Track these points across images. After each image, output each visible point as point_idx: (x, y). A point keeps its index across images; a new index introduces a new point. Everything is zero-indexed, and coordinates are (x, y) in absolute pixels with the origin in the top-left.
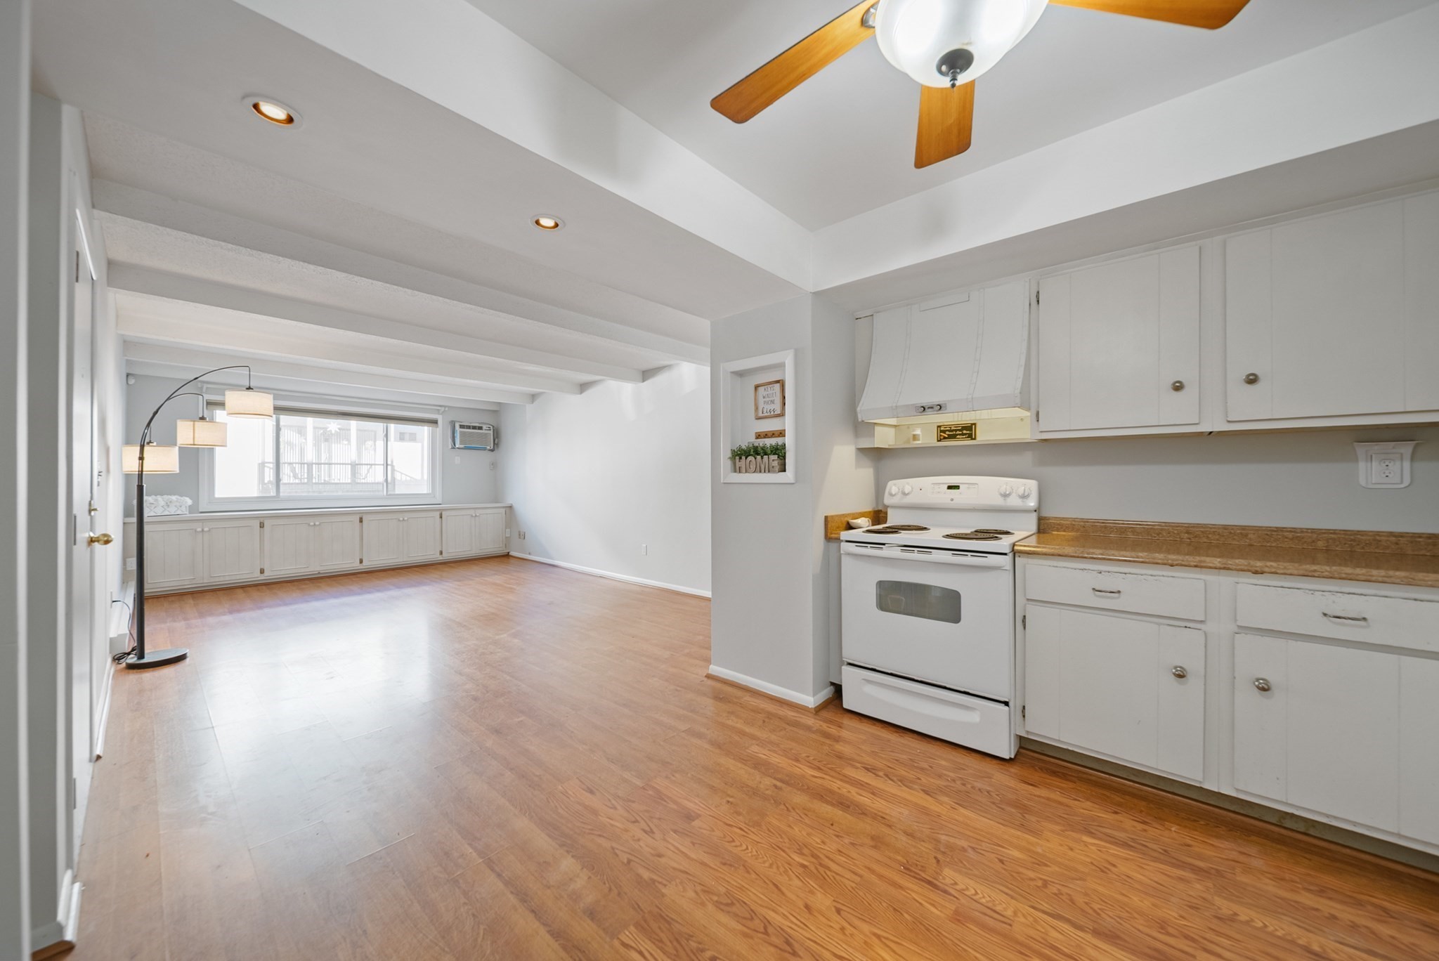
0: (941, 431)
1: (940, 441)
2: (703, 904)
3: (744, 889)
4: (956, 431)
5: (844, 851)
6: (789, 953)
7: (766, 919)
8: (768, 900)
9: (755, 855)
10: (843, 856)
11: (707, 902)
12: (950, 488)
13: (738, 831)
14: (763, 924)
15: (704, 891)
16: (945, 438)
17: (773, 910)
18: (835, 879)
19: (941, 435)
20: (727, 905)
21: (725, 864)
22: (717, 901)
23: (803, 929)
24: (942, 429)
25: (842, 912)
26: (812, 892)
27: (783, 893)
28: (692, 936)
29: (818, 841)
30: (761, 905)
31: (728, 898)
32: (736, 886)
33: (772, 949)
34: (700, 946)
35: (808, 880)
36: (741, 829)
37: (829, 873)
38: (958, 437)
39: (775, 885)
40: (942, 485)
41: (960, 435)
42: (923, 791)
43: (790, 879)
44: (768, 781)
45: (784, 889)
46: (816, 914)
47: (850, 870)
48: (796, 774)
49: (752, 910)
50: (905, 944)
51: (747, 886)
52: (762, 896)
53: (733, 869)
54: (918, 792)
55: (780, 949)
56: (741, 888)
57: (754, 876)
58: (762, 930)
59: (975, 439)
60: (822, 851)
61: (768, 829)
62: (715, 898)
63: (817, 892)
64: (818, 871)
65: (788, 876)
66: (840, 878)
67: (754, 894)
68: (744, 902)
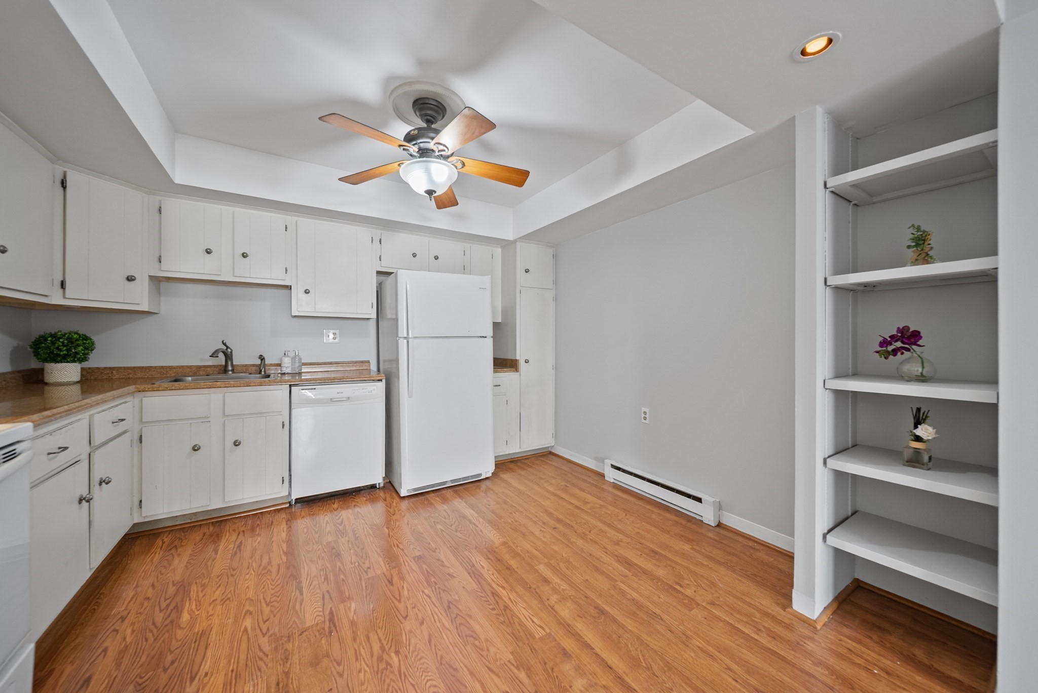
2: (487, 640)
3: (453, 644)
5: (354, 657)
6: (452, 604)
7: (452, 623)
8: (443, 633)
10: (360, 653)
11: (483, 640)
14: (456, 620)
15: (482, 649)
17: (444, 625)
20: (472, 636)
21: (456, 670)
22: (477, 640)
23: (435, 612)
25: (404, 616)
26: (410, 632)
27: (430, 635)
28: (501, 623)
29: (362, 674)
30: (449, 631)
31: (467, 641)
32: (457, 648)
33: (460, 607)
34: (498, 617)
35: (405, 642)
37: (385, 643)
39: (430, 642)
43: (416, 644)
45: (426, 638)
46: (420, 618)
49: (457, 629)
50: (390, 595)
51: (450, 646)
53: (451, 663)
55: (455, 606)
56: (455, 646)
57: (440, 653)
58: (458, 617)
60: (370, 664)
62: (477, 642)
63: (407, 632)
64: (391, 646)
65: (415, 647)
66: (382, 638)
67: (448, 639)
68: (459, 636)
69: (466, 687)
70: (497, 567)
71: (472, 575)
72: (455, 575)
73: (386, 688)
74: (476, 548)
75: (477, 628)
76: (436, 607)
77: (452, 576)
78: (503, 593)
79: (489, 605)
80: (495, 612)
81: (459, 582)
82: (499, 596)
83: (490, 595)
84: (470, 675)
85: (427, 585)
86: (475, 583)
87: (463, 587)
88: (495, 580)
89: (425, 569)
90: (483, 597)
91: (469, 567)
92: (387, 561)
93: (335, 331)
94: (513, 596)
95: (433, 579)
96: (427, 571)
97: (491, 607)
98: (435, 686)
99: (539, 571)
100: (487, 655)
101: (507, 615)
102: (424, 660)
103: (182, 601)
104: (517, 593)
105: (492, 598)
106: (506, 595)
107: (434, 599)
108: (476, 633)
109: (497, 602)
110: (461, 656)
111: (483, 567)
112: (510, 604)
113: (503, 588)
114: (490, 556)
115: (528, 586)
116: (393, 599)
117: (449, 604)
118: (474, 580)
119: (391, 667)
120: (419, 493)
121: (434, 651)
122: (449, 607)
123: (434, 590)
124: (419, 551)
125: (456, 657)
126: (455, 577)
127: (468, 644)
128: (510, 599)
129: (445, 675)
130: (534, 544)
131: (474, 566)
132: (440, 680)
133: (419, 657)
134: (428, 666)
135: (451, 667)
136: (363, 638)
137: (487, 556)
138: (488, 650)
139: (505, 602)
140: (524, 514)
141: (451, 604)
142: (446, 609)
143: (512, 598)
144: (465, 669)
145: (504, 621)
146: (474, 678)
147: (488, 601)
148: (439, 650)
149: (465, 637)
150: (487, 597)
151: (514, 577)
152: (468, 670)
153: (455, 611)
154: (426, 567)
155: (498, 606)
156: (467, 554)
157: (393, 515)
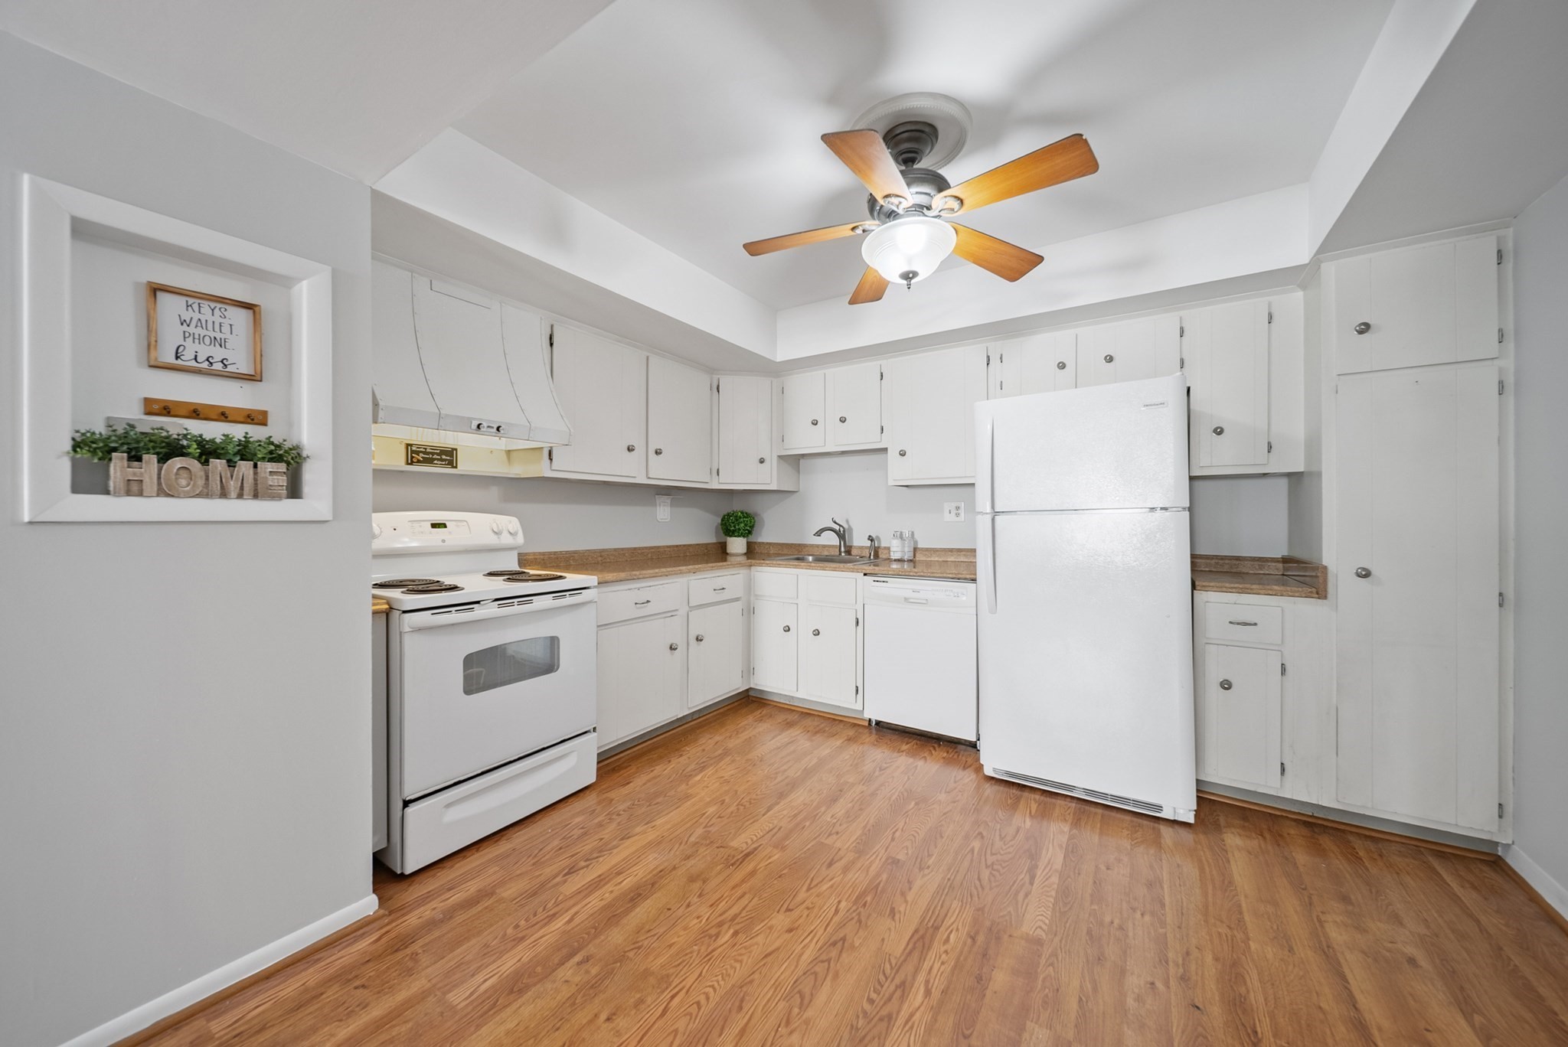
0: (413, 452)
1: (411, 464)
2: (807, 1022)
3: (777, 983)
4: (433, 454)
5: (713, 902)
6: (844, 943)
7: (811, 962)
8: (788, 961)
9: (722, 977)
10: (720, 903)
11: (804, 1017)
12: (434, 526)
13: (677, 1000)
14: (820, 964)
15: (788, 1023)
16: (419, 461)
17: (800, 956)
18: (750, 911)
19: (412, 457)
20: (802, 998)
21: (740, 1008)
22: (800, 1008)
23: (816, 934)
24: (414, 449)
25: (790, 907)
26: (771, 928)
27: (777, 949)
28: (852, 1026)
29: (696, 921)
30: (796, 966)
31: (792, 997)
32: (775, 991)
33: (844, 955)
34: (861, 1017)
35: (755, 930)
36: (673, 997)
37: (743, 915)
38: (436, 462)
39: (766, 956)
40: (422, 523)
41: (438, 460)
42: (622, 839)
43: (757, 944)
44: (567, 972)
45: (770, 949)
46: (796, 925)
47: (737, 900)
48: (557, 941)
49: (804, 974)
50: (812, 875)
51: (773, 981)
52: (784, 966)
53: (747, 998)
54: (622, 844)
55: (842, 949)
56: (777, 986)
57: (756, 976)
58: (826, 964)
59: (456, 467)
60: (710, 919)
61: (676, 966)
62: (796, 1010)
63: (769, 924)
64: (741, 922)
65: (751, 946)
66: (748, 909)
67: (782, 974)
68: (795, 982)
69: (720, 1035)
70: (966, 959)
71: (916, 937)
72: (897, 917)
73: (688, 951)
74: (981, 910)
75: (822, 996)
76: (825, 929)
77: (893, 913)
78: (917, 997)
79: (875, 991)
80: (867, 1006)
81: (890, 929)
82: (903, 998)
83: (897, 981)
84: (740, 1031)
85: (854, 897)
86: (905, 949)
87: (883, 940)
88: (935, 971)
89: (880, 879)
90: (884, 974)
91: (930, 924)
92: (862, 840)
93: (957, 504)
94: (922, 1018)
95: (869, 899)
96: (879, 883)
97: (874, 996)
98: (708, 998)
99: (1026, 1035)
100: (781, 1036)
101: (875, 1026)
102: (738, 965)
103: (712, 765)
104: (935, 1020)
105: (892, 988)
106: (917, 1003)
107: (836, 919)
108: (811, 1001)
109: (890, 999)
110: (764, 1003)
111: (947, 940)
112: (900, 1021)
113: (928, 993)
114: (981, 939)
115: (967, 1032)
116: (808, 881)
117: (841, 939)
118: (908, 944)
119: (715, 940)
120: (1019, 784)
121: (755, 969)
122: (834, 944)
123: (852, 910)
124: (907, 854)
125: (759, 1000)
126: (893, 918)
127: (787, 1002)
128: (912, 1015)
129: (727, 1000)
130: (1095, 989)
131: (937, 928)
132: (718, 999)
133: (740, 958)
134: (732, 974)
135: (742, 1001)
136: (739, 893)
137: (977, 933)
138: (791, 1033)
139: (898, 1012)
140: (1162, 931)
141: (841, 942)
142: (829, 943)
143: (914, 1018)
144: (745, 1020)
145: (857, 1029)
146: (738, 1037)
147: (882, 986)
148: (760, 973)
149: (796, 991)
150: (889, 980)
151: (969, 997)
152: (746, 1024)
153: (834, 953)
154: (884, 879)
155: (883, 1005)
156: (954, 906)
157: (946, 792)
